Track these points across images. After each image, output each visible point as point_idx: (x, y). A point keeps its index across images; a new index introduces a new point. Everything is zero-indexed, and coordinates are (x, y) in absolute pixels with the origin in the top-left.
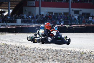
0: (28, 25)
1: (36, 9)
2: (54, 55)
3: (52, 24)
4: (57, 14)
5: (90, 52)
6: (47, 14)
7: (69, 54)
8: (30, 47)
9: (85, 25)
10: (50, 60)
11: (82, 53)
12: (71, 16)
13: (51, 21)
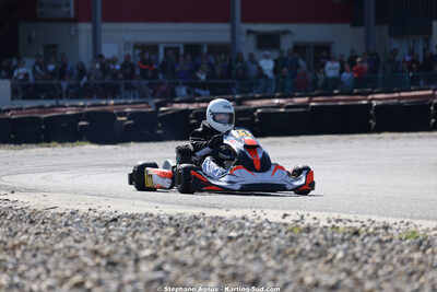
0: (41, 107)
1: (77, 30)
2: (162, 243)
3: (157, 100)
4: (176, 50)
5: (330, 222)
6: (131, 53)
7: (230, 238)
8: (52, 211)
9: (306, 99)
10: (145, 268)
11: (292, 230)
12: (242, 60)
13: (150, 86)
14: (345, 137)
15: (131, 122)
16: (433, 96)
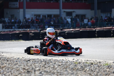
0: (10, 31)
1: (19, 11)
2: (41, 66)
3: (40, 29)
4: (45, 16)
5: (85, 61)
6: (33, 17)
7: (59, 65)
8: (13, 58)
9: (79, 29)
10: (37, 73)
11: (75, 63)
13: (38, 25)
14: (89, 39)
15: (33, 35)
16: (112, 28)
